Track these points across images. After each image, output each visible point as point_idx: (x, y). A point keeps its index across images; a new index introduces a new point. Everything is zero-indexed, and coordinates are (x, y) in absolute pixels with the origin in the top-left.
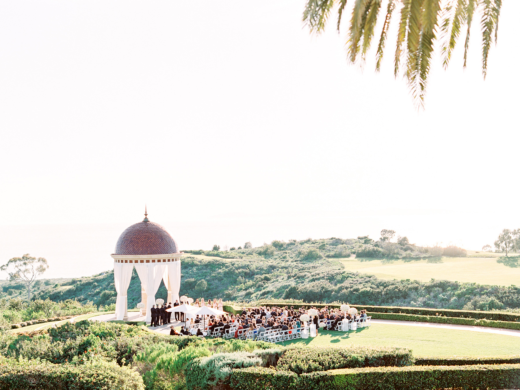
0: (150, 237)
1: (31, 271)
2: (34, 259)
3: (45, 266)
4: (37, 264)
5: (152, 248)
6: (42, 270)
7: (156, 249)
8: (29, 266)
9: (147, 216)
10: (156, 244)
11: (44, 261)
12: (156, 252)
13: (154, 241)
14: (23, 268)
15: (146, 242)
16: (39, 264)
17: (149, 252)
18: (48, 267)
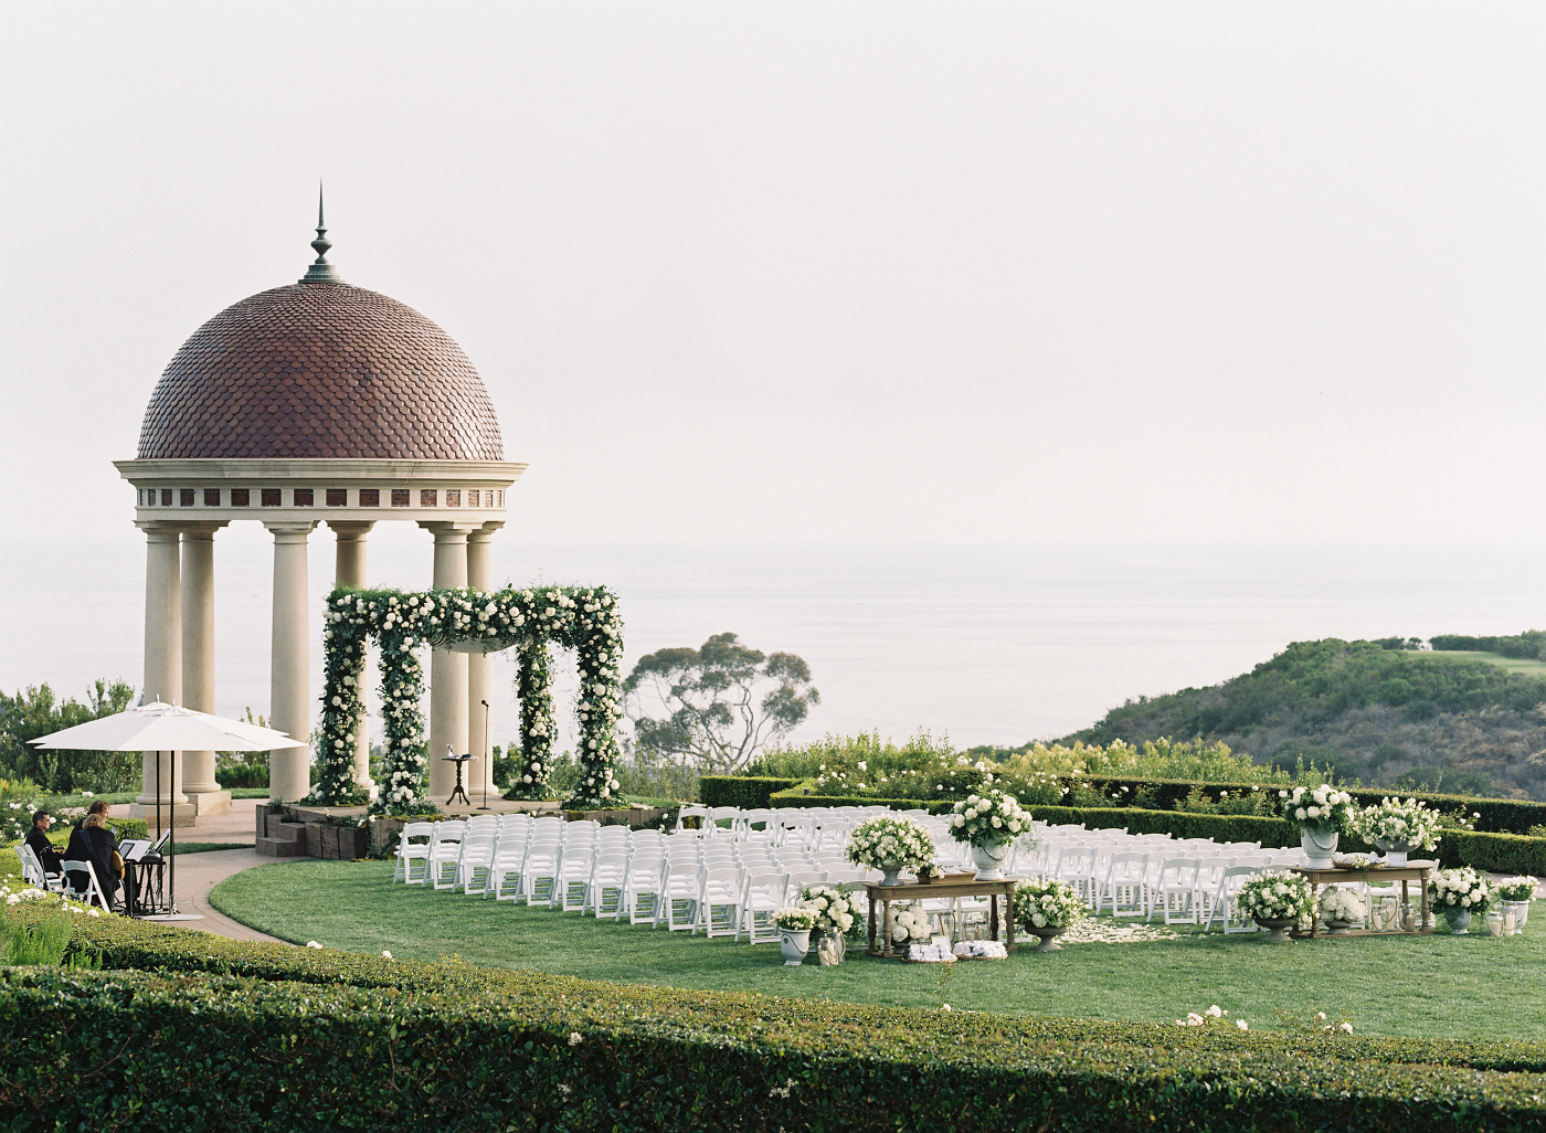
0: (295, 365)
1: (735, 712)
2: (756, 657)
3: (800, 690)
4: (764, 686)
5: (300, 423)
6: (788, 710)
7: (321, 430)
8: (730, 695)
9: (325, 256)
10: (321, 401)
11: (798, 669)
12: (319, 445)
13: (315, 382)
14: (701, 700)
15: (270, 388)
16: (773, 684)
17: (277, 445)
18: (814, 694)
